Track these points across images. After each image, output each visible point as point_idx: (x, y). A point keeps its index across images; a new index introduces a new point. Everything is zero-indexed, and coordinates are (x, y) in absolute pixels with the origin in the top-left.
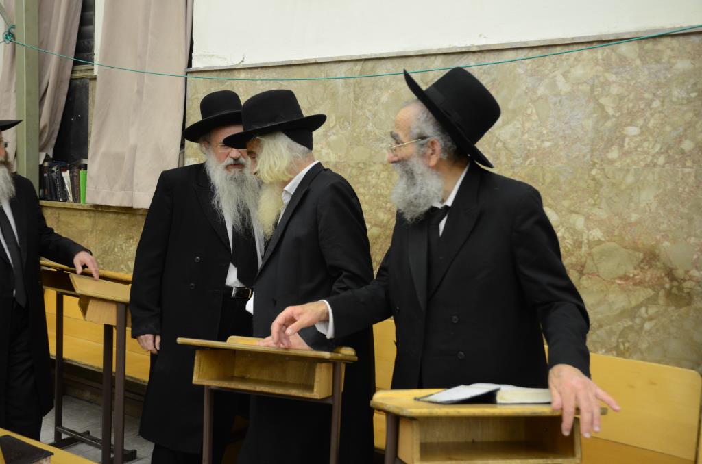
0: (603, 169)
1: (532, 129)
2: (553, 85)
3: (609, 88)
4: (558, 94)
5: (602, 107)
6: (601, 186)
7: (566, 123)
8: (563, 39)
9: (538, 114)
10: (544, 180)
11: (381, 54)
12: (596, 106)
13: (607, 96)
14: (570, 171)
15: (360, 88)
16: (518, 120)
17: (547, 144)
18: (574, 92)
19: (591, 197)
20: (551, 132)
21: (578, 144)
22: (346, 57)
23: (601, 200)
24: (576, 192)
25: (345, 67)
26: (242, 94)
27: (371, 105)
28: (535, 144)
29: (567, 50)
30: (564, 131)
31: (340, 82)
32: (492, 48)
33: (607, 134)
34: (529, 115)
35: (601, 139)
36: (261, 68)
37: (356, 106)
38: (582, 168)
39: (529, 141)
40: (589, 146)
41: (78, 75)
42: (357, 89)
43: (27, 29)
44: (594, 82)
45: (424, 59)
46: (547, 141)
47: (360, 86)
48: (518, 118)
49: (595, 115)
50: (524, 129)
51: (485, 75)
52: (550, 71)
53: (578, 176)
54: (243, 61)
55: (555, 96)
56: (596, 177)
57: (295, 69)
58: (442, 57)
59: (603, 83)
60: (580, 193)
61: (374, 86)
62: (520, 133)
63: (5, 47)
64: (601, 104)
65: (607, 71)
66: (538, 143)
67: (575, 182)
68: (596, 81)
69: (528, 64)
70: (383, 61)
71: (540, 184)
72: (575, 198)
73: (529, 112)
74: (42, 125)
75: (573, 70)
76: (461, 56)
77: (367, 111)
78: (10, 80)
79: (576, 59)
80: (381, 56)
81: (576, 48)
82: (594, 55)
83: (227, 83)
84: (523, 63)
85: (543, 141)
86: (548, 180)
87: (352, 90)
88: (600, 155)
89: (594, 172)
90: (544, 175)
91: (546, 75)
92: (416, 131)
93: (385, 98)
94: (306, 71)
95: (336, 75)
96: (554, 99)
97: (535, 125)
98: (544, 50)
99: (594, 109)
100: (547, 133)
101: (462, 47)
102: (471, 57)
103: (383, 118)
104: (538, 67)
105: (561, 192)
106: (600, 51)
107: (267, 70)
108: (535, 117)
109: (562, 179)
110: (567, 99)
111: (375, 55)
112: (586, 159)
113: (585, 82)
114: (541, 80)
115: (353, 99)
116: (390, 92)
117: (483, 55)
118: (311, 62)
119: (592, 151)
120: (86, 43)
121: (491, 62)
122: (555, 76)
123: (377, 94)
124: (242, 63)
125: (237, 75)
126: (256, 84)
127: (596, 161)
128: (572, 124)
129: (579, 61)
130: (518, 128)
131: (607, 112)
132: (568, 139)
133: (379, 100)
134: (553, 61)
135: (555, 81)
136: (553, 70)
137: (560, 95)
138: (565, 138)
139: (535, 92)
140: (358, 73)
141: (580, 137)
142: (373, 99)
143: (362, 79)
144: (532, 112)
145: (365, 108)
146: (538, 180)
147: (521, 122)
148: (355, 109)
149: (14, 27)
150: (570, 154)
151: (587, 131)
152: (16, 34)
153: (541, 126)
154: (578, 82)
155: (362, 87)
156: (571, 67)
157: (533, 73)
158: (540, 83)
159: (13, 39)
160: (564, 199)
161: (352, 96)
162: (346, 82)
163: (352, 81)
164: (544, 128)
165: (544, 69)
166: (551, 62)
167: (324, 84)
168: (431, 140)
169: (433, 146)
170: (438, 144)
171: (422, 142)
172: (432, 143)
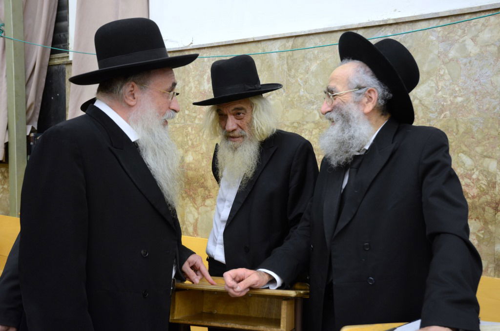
1: (445, 87)
2: (463, 48)
4: (468, 56)
7: (476, 80)
8: (471, 8)
9: (450, 74)
10: (458, 131)
11: (309, 31)
14: (482, 121)
15: (292, 60)
16: (432, 80)
17: (460, 99)
18: (482, 53)
20: (463, 89)
21: (489, 97)
22: (280, 35)
24: (488, 139)
25: (278, 44)
26: (193, 70)
27: (301, 74)
28: (448, 100)
29: (475, 17)
30: (474, 87)
31: (275, 56)
32: (407, 20)
34: (442, 75)
36: (208, 48)
37: (290, 75)
38: (493, 118)
39: (443, 97)
40: (498, 100)
41: (57, 62)
42: (290, 61)
43: (14, 26)
46: (459, 97)
47: (292, 58)
48: (431, 78)
50: (439, 89)
52: (459, 36)
53: (489, 125)
54: (192, 43)
55: (466, 57)
57: (236, 47)
58: (363, 30)
60: (491, 140)
61: (304, 58)
62: (434, 91)
66: (452, 99)
67: (486, 131)
69: (439, 32)
70: (311, 37)
71: (454, 134)
72: (487, 145)
73: (442, 73)
74: (29, 103)
75: (481, 35)
76: (379, 28)
77: (299, 79)
78: (2, 68)
79: (483, 25)
80: (309, 33)
81: (483, 15)
84: (435, 31)
85: (455, 97)
86: (462, 130)
87: (285, 62)
90: (457, 126)
91: (457, 40)
92: (355, 82)
93: (314, 67)
95: (271, 50)
96: (465, 60)
97: (448, 83)
98: (454, 19)
100: (459, 90)
101: (380, 21)
102: (388, 28)
103: (313, 84)
104: (448, 34)
105: (474, 140)
107: (213, 50)
108: (447, 77)
109: (475, 129)
110: (476, 59)
111: (305, 32)
112: (496, 111)
113: (493, 44)
114: (452, 45)
115: (286, 70)
116: (318, 62)
117: (399, 27)
118: (249, 41)
120: (62, 36)
121: (406, 32)
122: (464, 41)
123: (307, 65)
124: (191, 45)
126: (204, 61)
128: (482, 81)
129: (487, 26)
130: (433, 87)
132: (478, 94)
133: (309, 69)
134: (462, 28)
135: (464, 45)
136: (463, 36)
137: (470, 57)
138: (476, 93)
139: (446, 56)
140: (290, 47)
141: (489, 91)
142: (304, 68)
143: (294, 52)
144: (444, 73)
145: (297, 77)
146: (453, 131)
147: (435, 82)
148: (289, 78)
149: (3, 25)
150: (481, 107)
151: (496, 86)
152: (5, 30)
153: (453, 84)
154: (486, 44)
155: (294, 59)
156: (479, 32)
157: (444, 39)
158: (451, 48)
159: (3, 35)
160: (477, 146)
161: (285, 66)
162: (280, 56)
163: (285, 54)
164: (456, 86)
165: (454, 35)
166: (460, 29)
167: (261, 58)
168: (370, 88)
169: (370, 95)
170: (376, 92)
171: (360, 92)
172: (369, 92)
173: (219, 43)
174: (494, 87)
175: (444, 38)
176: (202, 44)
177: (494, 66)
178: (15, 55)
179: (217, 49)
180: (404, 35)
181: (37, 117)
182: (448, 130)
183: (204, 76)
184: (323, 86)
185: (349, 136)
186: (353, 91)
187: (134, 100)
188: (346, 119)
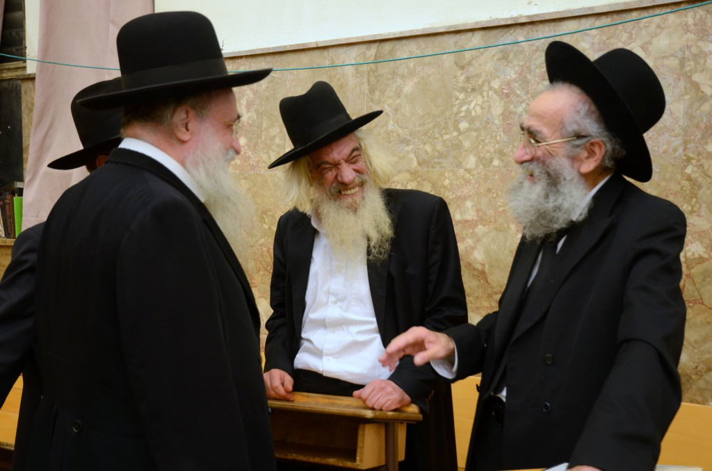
0: (702, 165)
3: (705, 61)
5: (696, 86)
6: (700, 187)
11: (401, 33)
12: (689, 85)
13: (703, 70)
15: (376, 77)
19: (687, 203)
21: (667, 135)
22: (357, 38)
23: (701, 206)
25: (355, 51)
27: (390, 97)
29: (646, 15)
31: (349, 70)
32: (547, 18)
33: (705, 120)
35: (697, 126)
36: (247, 56)
37: (372, 100)
40: (680, 138)
42: (372, 79)
44: (684, 54)
45: (458, 36)
47: (375, 74)
49: (687, 97)
51: (538, 53)
52: (624, 43)
53: (668, 175)
56: (693, 176)
57: (290, 57)
58: (482, 33)
59: (696, 55)
61: (394, 74)
64: (695, 82)
65: (701, 39)
67: (663, 184)
68: (687, 53)
69: (595, 36)
70: (404, 42)
75: (655, 41)
76: (506, 30)
77: (386, 106)
79: (658, 26)
80: (402, 36)
81: (658, 11)
82: (684, 19)
84: (588, 35)
87: (365, 80)
88: (697, 147)
89: (689, 170)
92: (572, 128)
93: (408, 88)
94: (305, 59)
95: (344, 62)
98: (615, 16)
99: (686, 88)
101: (507, 19)
102: (519, 30)
103: (407, 114)
104: (608, 39)
106: (690, 14)
107: (254, 60)
111: (394, 34)
112: (677, 154)
113: (672, 55)
115: (367, 92)
116: (415, 80)
117: (534, 28)
118: (311, 46)
119: (685, 143)
120: (14, 34)
121: (546, 35)
123: (398, 84)
127: (691, 155)
129: (663, 29)
131: (702, 92)
133: (401, 90)
134: (628, 30)
136: (629, 42)
140: (373, 57)
141: (668, 125)
142: (394, 90)
143: (378, 65)
145: (384, 103)
148: (371, 104)
150: (656, 149)
151: (678, 118)
154: (663, 55)
155: (379, 76)
156: (653, 37)
161: (365, 87)
162: (357, 70)
163: (365, 68)
165: (616, 41)
166: (626, 32)
167: (329, 73)
168: (593, 141)
169: (592, 148)
170: (603, 147)
171: (578, 142)
172: (592, 144)
174: (674, 119)
175: (602, 45)
176: (237, 51)
177: (674, 87)
183: (242, 101)
184: (422, 117)
185: (555, 206)
186: (568, 141)
187: (188, 133)
188: (553, 181)
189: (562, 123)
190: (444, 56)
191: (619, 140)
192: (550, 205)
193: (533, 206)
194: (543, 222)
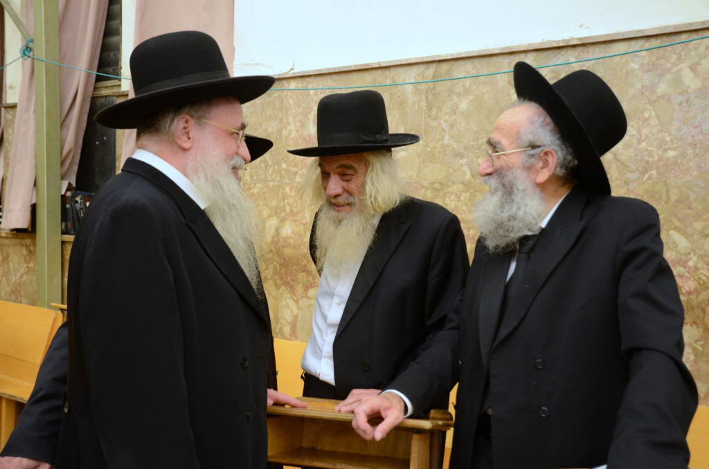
1: (651, 136)
2: (678, 80)
4: (684, 92)
7: (696, 127)
8: (691, 24)
9: (658, 117)
10: (669, 199)
11: (458, 54)
14: (703, 186)
15: (433, 95)
17: (671, 154)
18: (705, 87)
20: (677, 139)
22: (416, 59)
25: (414, 71)
27: (447, 114)
28: (655, 154)
29: (696, 38)
30: (693, 136)
31: (409, 89)
32: (598, 40)
34: (646, 119)
36: (315, 75)
37: (429, 116)
39: (647, 150)
41: (104, 92)
42: (430, 96)
43: (47, 41)
45: (511, 57)
46: (671, 150)
47: (433, 92)
48: (632, 123)
50: (640, 136)
52: (673, 64)
54: (292, 69)
55: (682, 94)
57: (354, 75)
58: (534, 54)
61: (451, 92)
62: (635, 141)
63: (23, 64)
66: (660, 152)
69: (644, 58)
71: (663, 203)
73: (646, 115)
74: (66, 150)
75: (703, 62)
76: (558, 51)
77: (443, 123)
78: (29, 99)
79: (707, 47)
80: (459, 56)
83: (276, 95)
84: (637, 56)
85: (665, 150)
86: (674, 198)
87: (424, 97)
90: (667, 191)
91: (669, 70)
92: (528, 137)
93: (464, 105)
94: (368, 77)
95: (404, 80)
96: (680, 99)
97: (655, 131)
98: (665, 38)
100: (671, 140)
101: (559, 41)
102: (571, 52)
103: (462, 129)
104: (657, 60)
105: (691, 211)
107: (322, 78)
108: (654, 122)
109: (692, 197)
110: (696, 97)
111: (452, 55)
114: (662, 76)
115: (425, 108)
116: (471, 98)
117: (585, 49)
118: (374, 66)
120: (111, 56)
121: (596, 57)
122: (680, 70)
123: (454, 101)
124: (292, 71)
125: (287, 85)
126: (308, 95)
128: (704, 128)
130: (633, 135)
132: (699, 146)
133: (457, 108)
134: (677, 52)
135: (680, 76)
136: (677, 63)
137: (687, 93)
138: (695, 145)
139: (653, 91)
140: (431, 77)
142: (450, 107)
143: (436, 84)
144: (650, 115)
145: (440, 119)
146: (660, 198)
147: (637, 128)
148: (428, 119)
149: (32, 41)
150: (703, 165)
152: (34, 48)
153: (662, 132)
155: (437, 93)
156: (702, 58)
157: (651, 68)
158: (660, 80)
159: (31, 54)
160: (695, 221)
161: (424, 104)
162: (416, 88)
163: (423, 86)
164: (666, 134)
165: (665, 62)
166: (674, 53)
167: (390, 91)
168: (546, 150)
169: (547, 158)
170: (555, 155)
171: (532, 152)
172: (546, 153)
173: (330, 69)
175: (651, 66)
176: (306, 70)
178: (48, 83)
179: (329, 77)
180: (593, 61)
181: (76, 168)
182: (654, 196)
183: (310, 116)
184: (476, 132)
185: (510, 216)
186: (524, 151)
187: (189, 141)
188: (508, 190)
189: (518, 133)
190: (499, 76)
191: (571, 150)
192: (505, 215)
193: (490, 217)
194: (501, 232)
